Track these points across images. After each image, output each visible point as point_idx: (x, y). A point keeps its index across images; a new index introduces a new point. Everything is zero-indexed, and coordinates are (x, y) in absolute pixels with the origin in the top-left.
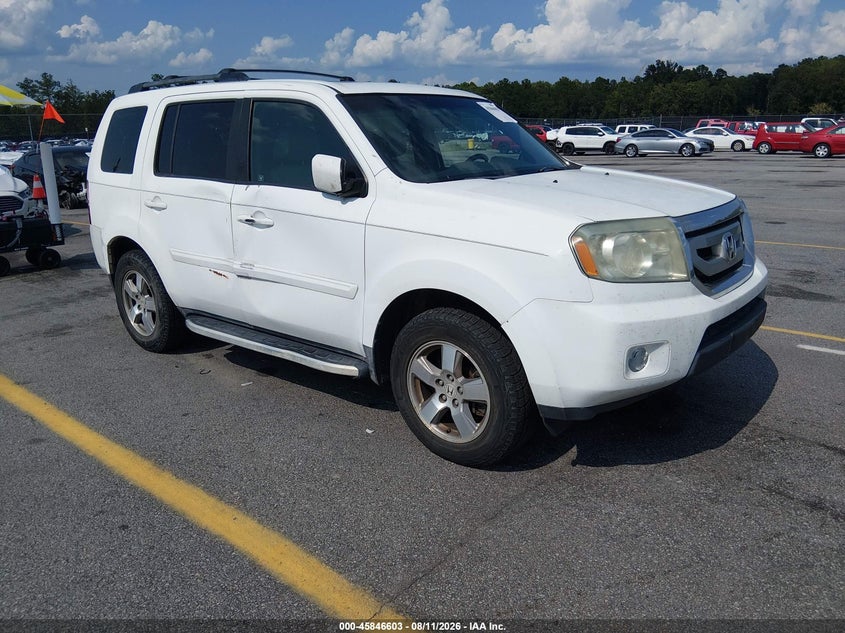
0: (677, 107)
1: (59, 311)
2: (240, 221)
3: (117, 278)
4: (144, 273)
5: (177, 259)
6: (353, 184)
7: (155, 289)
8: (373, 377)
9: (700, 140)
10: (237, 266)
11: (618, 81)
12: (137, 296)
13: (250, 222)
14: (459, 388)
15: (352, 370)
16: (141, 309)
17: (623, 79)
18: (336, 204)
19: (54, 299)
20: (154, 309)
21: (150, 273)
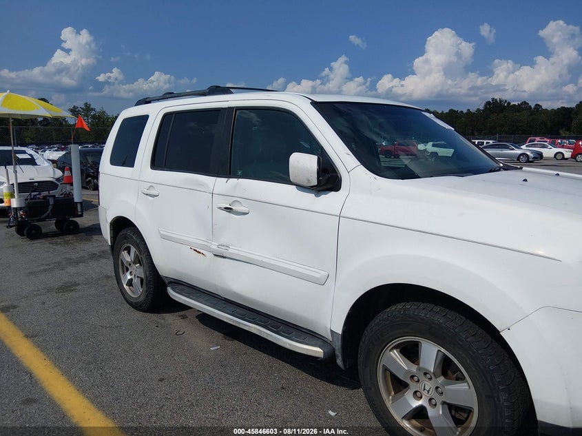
0: (507, 129)
1: (71, 270)
2: (220, 208)
3: (115, 249)
4: (137, 247)
5: (163, 237)
6: (328, 180)
7: (144, 260)
8: (339, 362)
9: (533, 152)
10: (214, 246)
11: (465, 111)
12: (130, 265)
13: (228, 209)
14: (437, 388)
15: (316, 351)
16: (133, 274)
17: (469, 110)
18: (311, 196)
19: (70, 259)
20: (143, 277)
21: (142, 247)
